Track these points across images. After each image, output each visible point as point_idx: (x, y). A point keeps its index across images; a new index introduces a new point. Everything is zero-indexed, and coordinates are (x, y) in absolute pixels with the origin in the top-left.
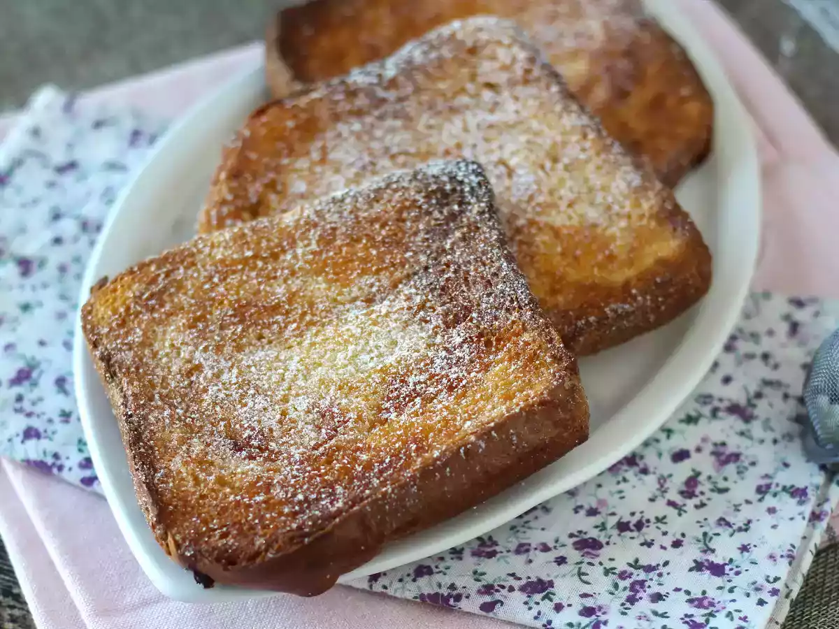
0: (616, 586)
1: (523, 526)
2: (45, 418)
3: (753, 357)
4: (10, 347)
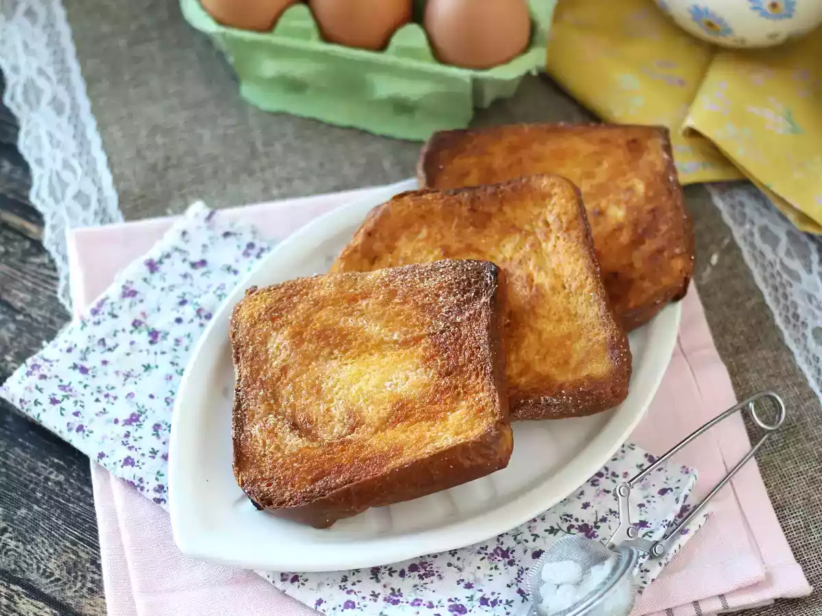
1: (422, 586)
2: (140, 452)
3: (608, 492)
4: (130, 395)
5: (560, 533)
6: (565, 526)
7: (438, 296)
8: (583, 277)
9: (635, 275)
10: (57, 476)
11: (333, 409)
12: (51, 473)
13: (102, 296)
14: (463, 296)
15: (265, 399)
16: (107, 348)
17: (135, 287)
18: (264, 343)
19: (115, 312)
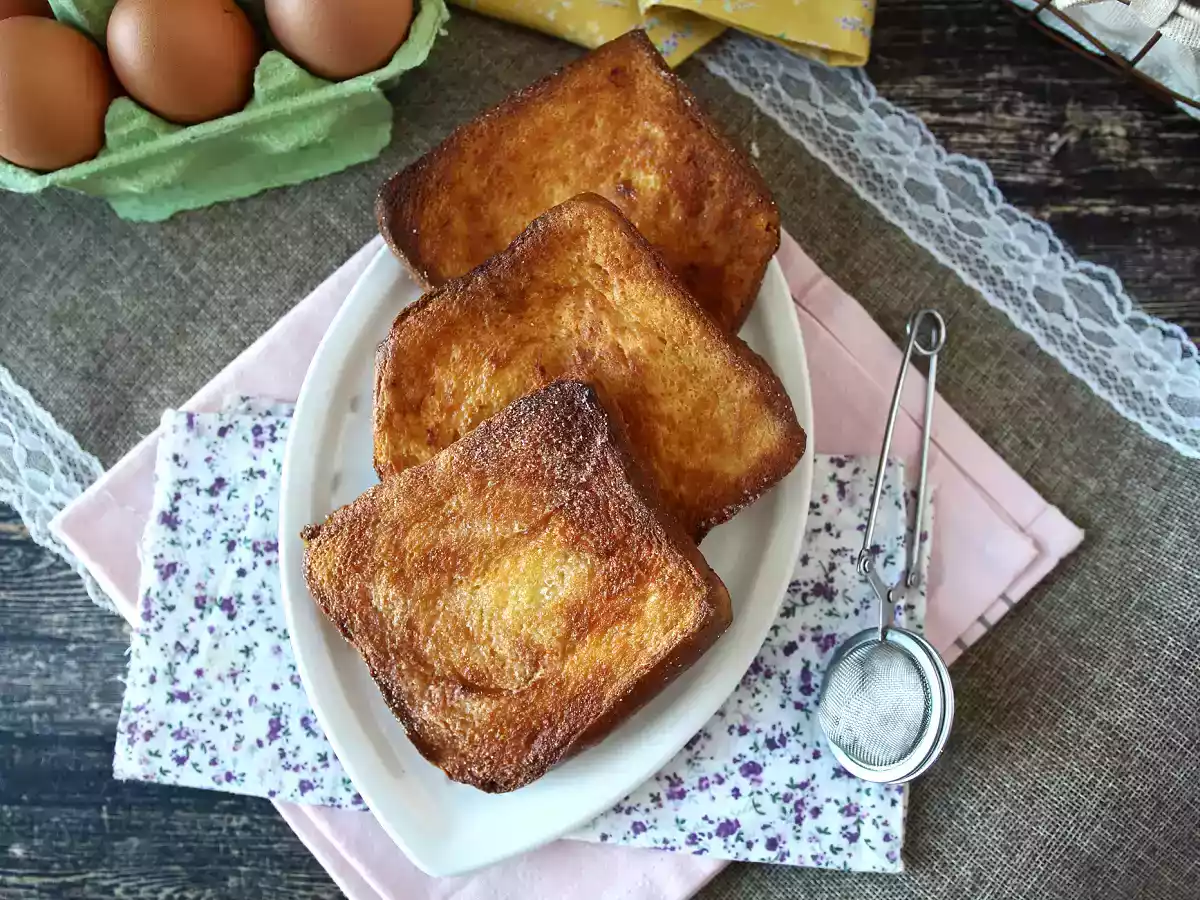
0: (784, 811)
1: (695, 757)
2: (309, 767)
3: (819, 531)
4: (252, 700)
5: (798, 610)
6: (798, 599)
7: (539, 456)
8: (683, 322)
9: (718, 260)
10: (238, 820)
11: (497, 649)
12: (230, 820)
13: (142, 592)
14: (570, 445)
15: (411, 669)
16: (189, 651)
17: (168, 560)
18: (366, 600)
19: (170, 602)
